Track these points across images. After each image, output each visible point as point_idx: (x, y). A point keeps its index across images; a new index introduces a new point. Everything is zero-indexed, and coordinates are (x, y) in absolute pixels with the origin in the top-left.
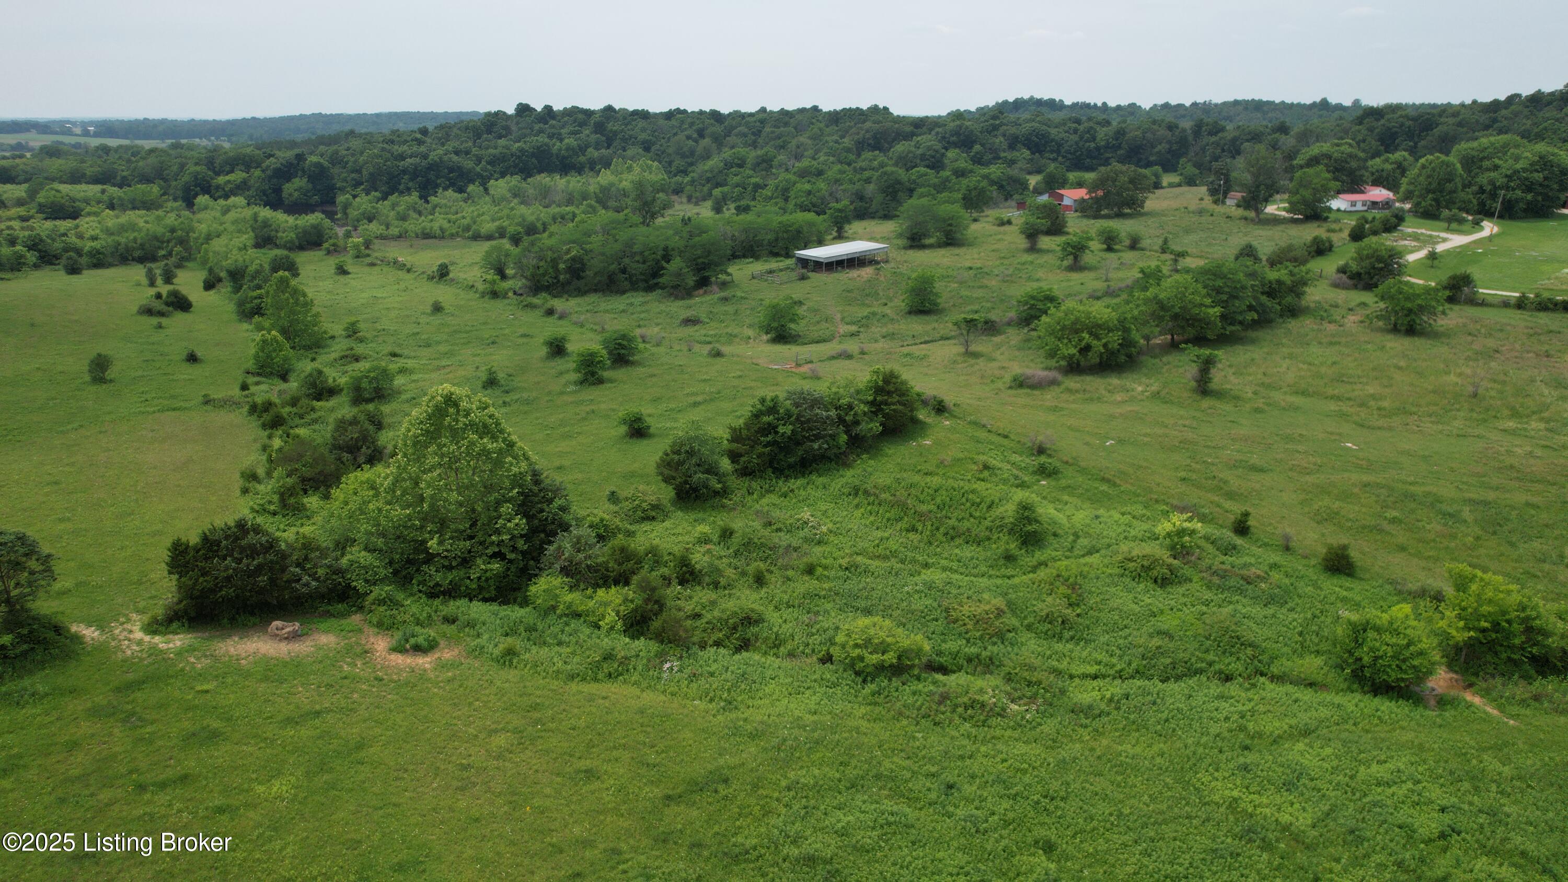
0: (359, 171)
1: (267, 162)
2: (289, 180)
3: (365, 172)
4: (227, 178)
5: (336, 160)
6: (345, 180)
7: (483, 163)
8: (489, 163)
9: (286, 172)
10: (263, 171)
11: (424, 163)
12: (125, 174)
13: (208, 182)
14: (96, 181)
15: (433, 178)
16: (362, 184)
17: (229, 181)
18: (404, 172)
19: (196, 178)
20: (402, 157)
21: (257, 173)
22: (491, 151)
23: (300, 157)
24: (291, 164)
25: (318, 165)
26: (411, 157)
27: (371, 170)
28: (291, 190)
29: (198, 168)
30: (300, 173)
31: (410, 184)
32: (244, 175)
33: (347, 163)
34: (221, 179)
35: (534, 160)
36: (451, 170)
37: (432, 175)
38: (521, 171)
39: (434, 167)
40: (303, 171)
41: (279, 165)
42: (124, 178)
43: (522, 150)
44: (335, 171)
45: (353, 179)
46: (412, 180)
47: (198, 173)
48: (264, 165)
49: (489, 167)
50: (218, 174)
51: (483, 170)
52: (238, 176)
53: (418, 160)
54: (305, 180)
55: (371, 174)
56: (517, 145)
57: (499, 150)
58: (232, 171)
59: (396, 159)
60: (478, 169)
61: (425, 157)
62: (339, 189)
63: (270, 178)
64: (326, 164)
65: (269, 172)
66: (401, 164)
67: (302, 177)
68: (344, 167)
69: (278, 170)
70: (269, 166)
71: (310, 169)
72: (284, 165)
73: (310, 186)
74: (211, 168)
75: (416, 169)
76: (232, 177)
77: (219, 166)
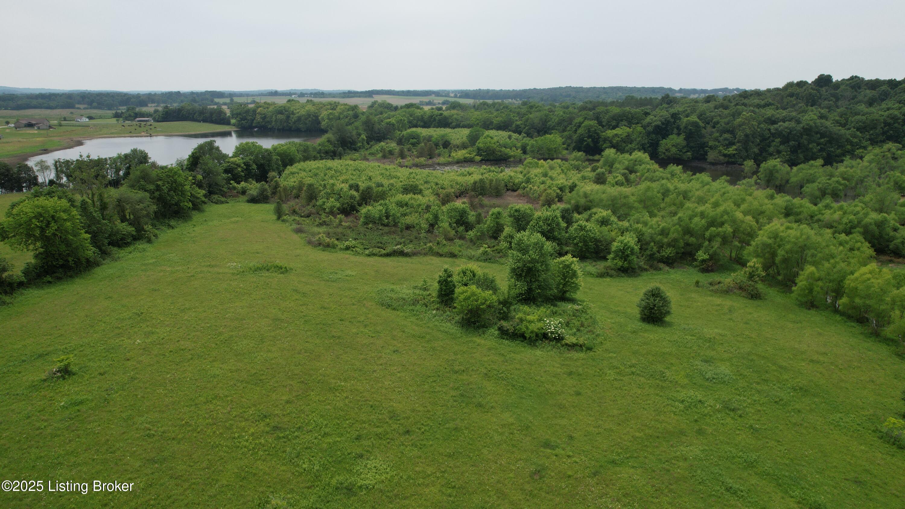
0: (732, 132)
2: (665, 136)
3: (740, 134)
4: (615, 132)
5: (706, 119)
6: (716, 139)
9: (663, 129)
10: (644, 127)
11: (799, 127)
12: (519, 123)
13: (598, 134)
14: (499, 128)
15: (806, 142)
16: (734, 144)
17: (616, 135)
18: (773, 135)
19: (589, 131)
21: (639, 128)
23: (676, 116)
24: (669, 122)
25: (694, 124)
27: (748, 131)
28: (669, 146)
30: (675, 131)
31: (782, 147)
32: (628, 130)
34: (610, 133)
36: (823, 135)
37: (804, 140)
40: (678, 128)
41: (659, 123)
42: (517, 126)
45: (726, 139)
46: (782, 143)
47: (591, 126)
48: (644, 122)
50: (605, 128)
52: (622, 131)
53: (793, 124)
54: (682, 137)
55: (746, 136)
58: (617, 126)
59: (767, 122)
62: (711, 148)
63: (649, 134)
64: (700, 123)
65: (650, 129)
66: (773, 128)
67: (679, 134)
68: (714, 127)
69: (657, 127)
70: (649, 124)
71: (686, 127)
72: (663, 124)
73: (684, 143)
74: (600, 123)
75: (790, 133)
76: (617, 131)
77: (604, 121)
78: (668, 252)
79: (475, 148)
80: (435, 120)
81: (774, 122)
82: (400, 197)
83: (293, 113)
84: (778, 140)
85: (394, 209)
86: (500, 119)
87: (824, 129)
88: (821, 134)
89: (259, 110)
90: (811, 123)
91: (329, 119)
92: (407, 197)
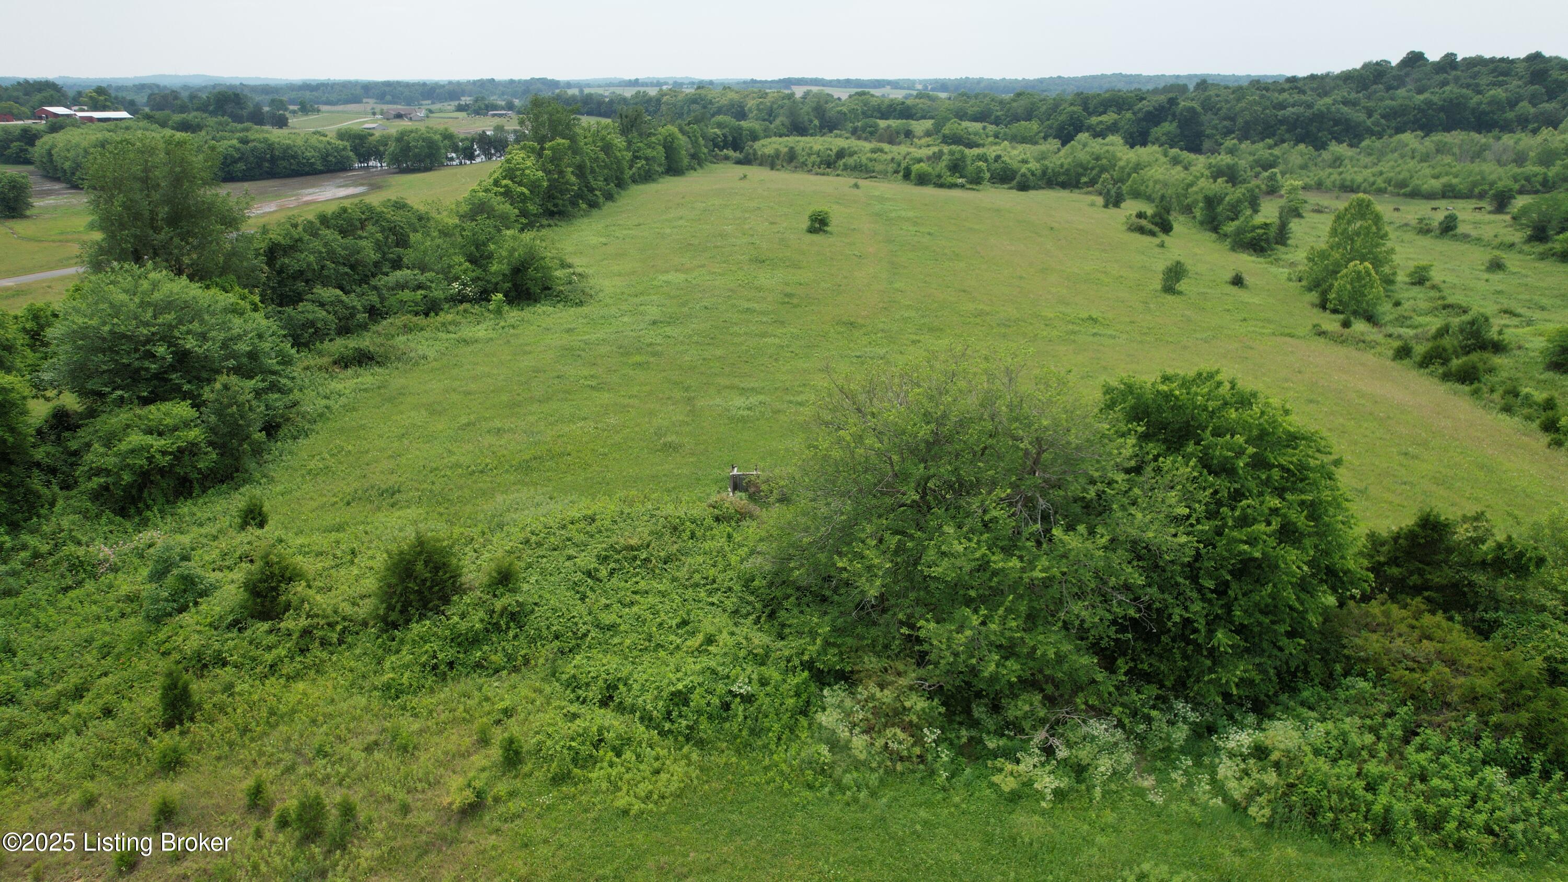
0: (1233, 119)
1: (1140, 105)
2: (1157, 124)
3: (1240, 121)
4: (1100, 119)
5: (1208, 106)
6: (1215, 127)
7: (1376, 116)
8: (1383, 116)
9: (1156, 116)
10: (1134, 113)
11: (1309, 113)
12: (999, 113)
13: (1081, 122)
14: (975, 119)
15: (1315, 130)
16: (1233, 132)
17: (1101, 122)
18: (1282, 122)
19: (1072, 118)
20: (1282, 106)
21: (1129, 115)
22: (1388, 102)
23: (1172, 102)
24: (1163, 108)
25: (1192, 110)
26: (1293, 106)
27: (1248, 118)
28: (1160, 134)
29: (1075, 109)
30: (1170, 118)
31: (1287, 136)
32: (1116, 116)
33: (1220, 109)
34: (1094, 120)
35: (1442, 115)
36: (1337, 122)
38: (1422, 128)
39: (1320, 117)
40: (1174, 115)
41: (1151, 108)
42: (997, 117)
43: (1429, 103)
44: (1205, 118)
45: (1225, 127)
46: (1288, 131)
47: (1074, 112)
48: (1136, 108)
49: (1383, 121)
50: (1090, 114)
51: (1377, 124)
52: (1109, 118)
53: (1302, 109)
54: (1175, 124)
55: (1247, 123)
56: (1421, 97)
57: (1400, 101)
58: (1104, 113)
59: (1274, 108)
60: (1369, 122)
61: (1310, 106)
62: (1208, 136)
63: (1139, 121)
64: (1199, 109)
65: (1140, 115)
66: (1281, 113)
67: (1171, 122)
68: (1216, 114)
69: (1149, 113)
70: (1141, 109)
71: (1181, 114)
72: (1156, 109)
73: (1179, 131)
74: (1086, 109)
75: (1297, 120)
76: (1104, 118)
77: (1091, 107)
78: (1062, 178)
79: (940, 135)
80: (895, 110)
81: (1284, 108)
82: (869, 155)
83: (711, 103)
84: (1284, 128)
85: (864, 161)
86: (976, 109)
87: (1339, 115)
88: (1334, 120)
89: (665, 99)
90: (1323, 109)
91: (758, 109)
92: (875, 156)
